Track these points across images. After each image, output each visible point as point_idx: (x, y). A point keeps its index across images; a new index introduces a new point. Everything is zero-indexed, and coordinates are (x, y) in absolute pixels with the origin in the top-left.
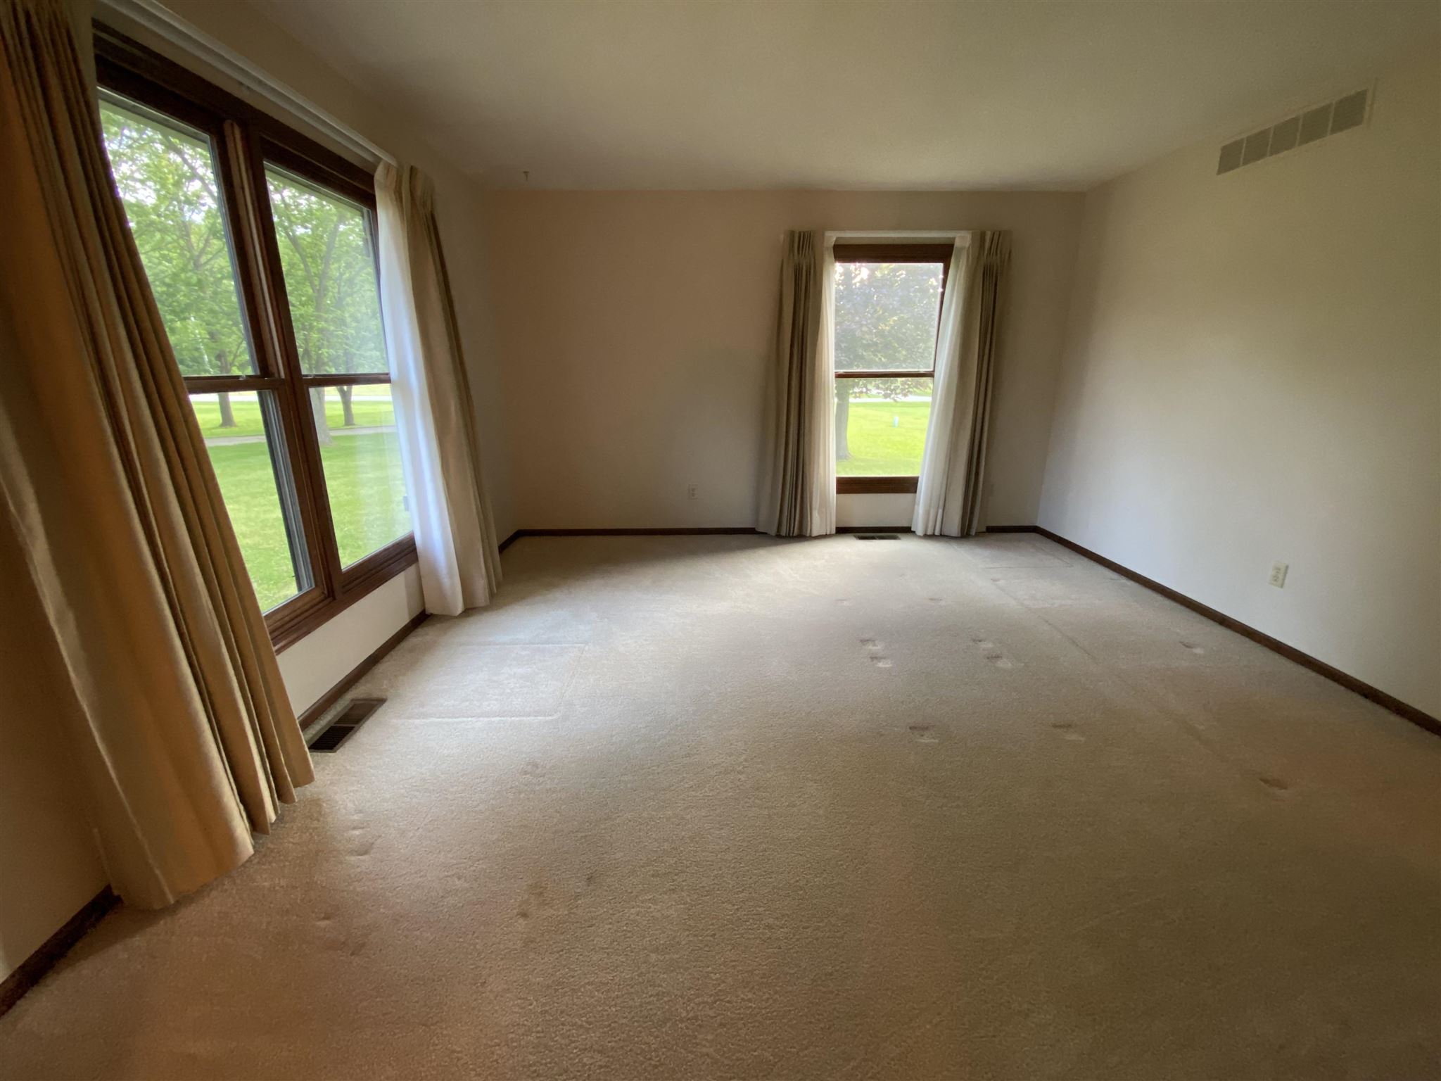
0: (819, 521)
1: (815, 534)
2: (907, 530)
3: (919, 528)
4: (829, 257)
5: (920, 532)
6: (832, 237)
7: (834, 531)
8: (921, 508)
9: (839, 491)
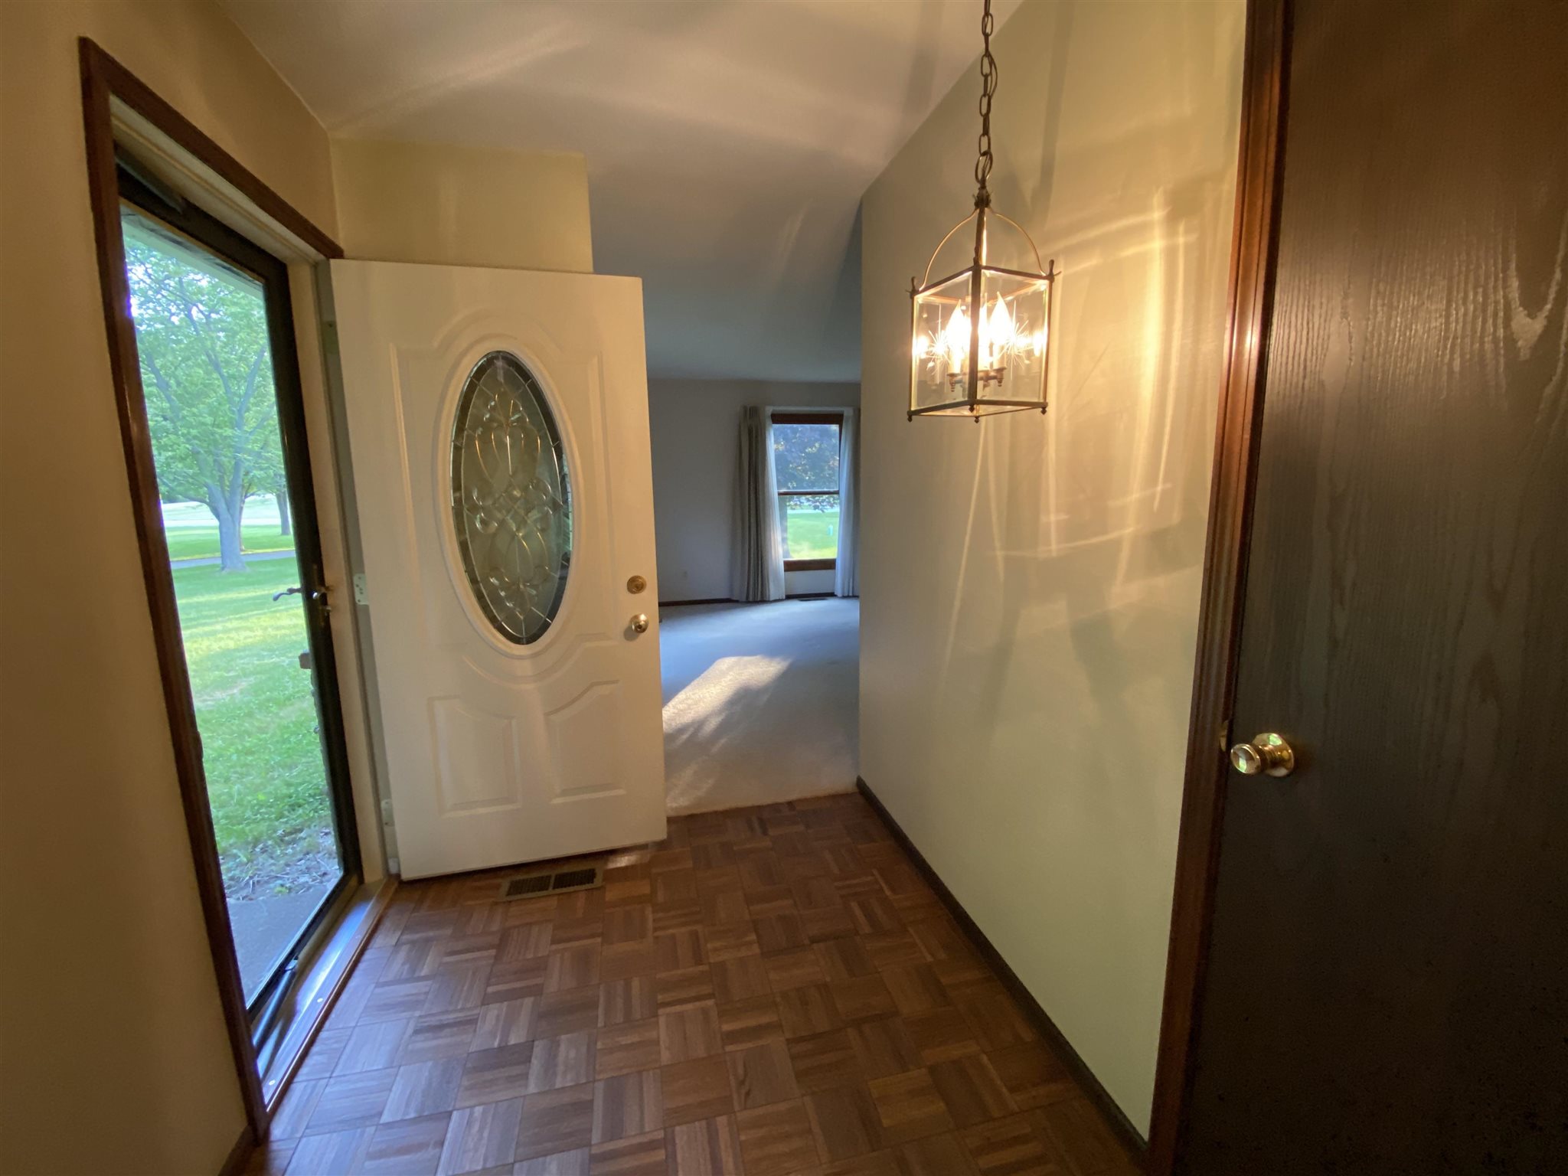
0: (774, 590)
1: (772, 599)
2: (832, 595)
3: (839, 592)
4: (769, 421)
5: (839, 594)
6: (770, 410)
7: (784, 597)
8: (839, 579)
9: (786, 570)
